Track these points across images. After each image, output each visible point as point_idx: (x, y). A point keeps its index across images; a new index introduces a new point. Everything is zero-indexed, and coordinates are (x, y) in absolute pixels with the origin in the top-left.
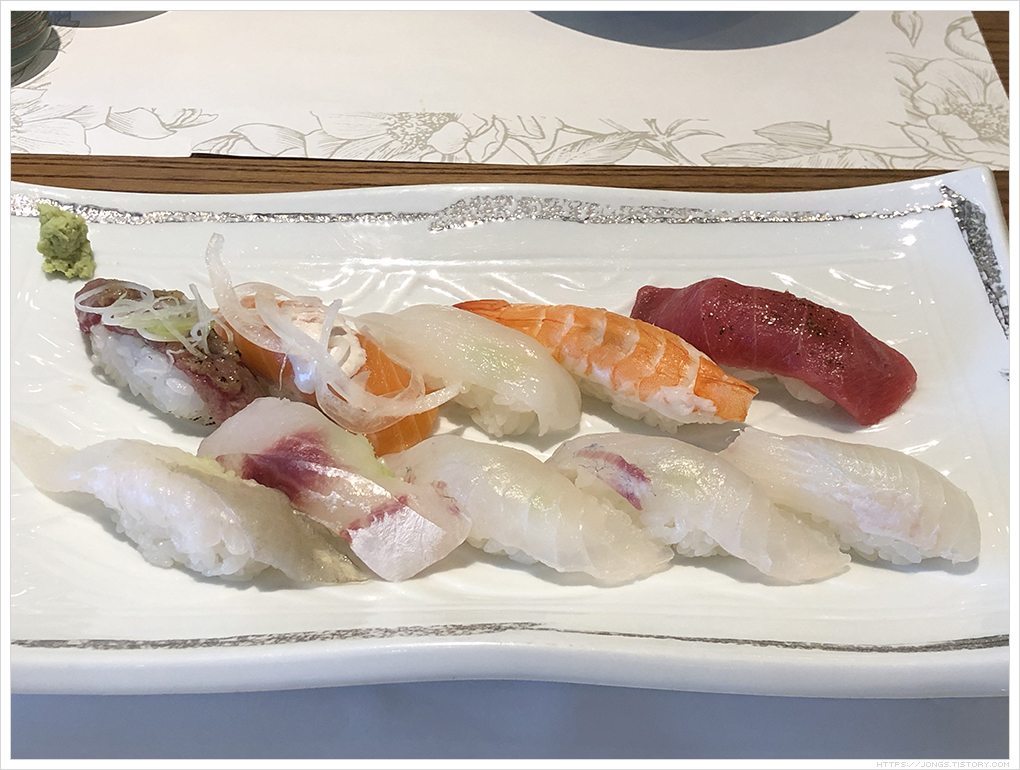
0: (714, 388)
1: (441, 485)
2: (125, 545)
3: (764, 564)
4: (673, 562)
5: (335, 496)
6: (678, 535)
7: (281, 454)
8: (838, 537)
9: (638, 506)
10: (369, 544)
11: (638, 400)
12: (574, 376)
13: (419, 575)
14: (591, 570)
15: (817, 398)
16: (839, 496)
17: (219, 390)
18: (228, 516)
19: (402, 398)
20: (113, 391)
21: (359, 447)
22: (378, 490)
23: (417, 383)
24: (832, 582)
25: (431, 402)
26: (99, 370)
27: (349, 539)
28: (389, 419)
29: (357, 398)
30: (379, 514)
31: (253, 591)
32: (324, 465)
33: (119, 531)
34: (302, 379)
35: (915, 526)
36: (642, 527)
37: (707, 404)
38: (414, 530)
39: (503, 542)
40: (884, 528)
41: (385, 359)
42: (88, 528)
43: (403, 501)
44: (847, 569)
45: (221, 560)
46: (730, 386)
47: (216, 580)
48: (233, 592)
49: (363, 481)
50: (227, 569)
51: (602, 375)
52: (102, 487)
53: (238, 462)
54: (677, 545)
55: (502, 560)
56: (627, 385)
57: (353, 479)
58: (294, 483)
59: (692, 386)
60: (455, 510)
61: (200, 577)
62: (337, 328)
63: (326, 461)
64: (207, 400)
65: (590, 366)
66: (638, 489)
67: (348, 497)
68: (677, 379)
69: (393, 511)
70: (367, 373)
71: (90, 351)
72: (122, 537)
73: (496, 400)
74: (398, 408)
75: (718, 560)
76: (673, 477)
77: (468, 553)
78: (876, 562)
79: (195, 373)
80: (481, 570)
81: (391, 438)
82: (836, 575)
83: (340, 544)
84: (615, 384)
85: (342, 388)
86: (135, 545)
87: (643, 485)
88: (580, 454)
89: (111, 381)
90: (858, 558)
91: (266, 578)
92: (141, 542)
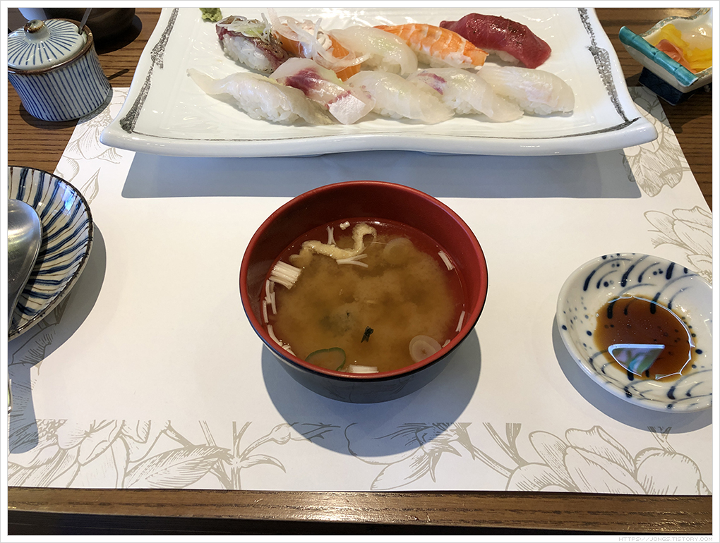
0: (471, 53)
1: (364, 87)
2: (242, 113)
3: (490, 113)
4: (454, 117)
5: (322, 90)
6: (456, 105)
7: (301, 76)
8: (519, 105)
9: (442, 93)
10: (336, 109)
11: (440, 59)
12: (414, 51)
13: (355, 123)
14: (422, 118)
16: (521, 87)
17: (275, 56)
18: (282, 96)
19: (346, 59)
20: (233, 62)
21: (332, 74)
22: (339, 88)
23: (352, 53)
24: (517, 122)
25: (357, 61)
26: (227, 55)
28: (342, 68)
29: (328, 57)
30: (340, 97)
31: (293, 127)
32: (318, 79)
33: (240, 107)
34: (306, 53)
35: (550, 97)
36: (443, 102)
37: (468, 59)
38: (353, 104)
39: (388, 109)
40: (537, 99)
41: (339, 45)
42: (227, 109)
43: (349, 92)
44: (522, 117)
45: (280, 115)
47: (278, 123)
48: (285, 127)
49: (333, 85)
50: (282, 118)
51: (426, 50)
52: (233, 89)
53: (284, 81)
54: (456, 109)
55: (388, 117)
56: (436, 53)
57: (329, 84)
58: (306, 87)
59: (463, 51)
60: (370, 97)
61: (271, 122)
62: (320, 32)
63: (318, 78)
64: (270, 60)
65: (422, 46)
66: (441, 86)
67: (328, 91)
68: (457, 48)
69: (345, 96)
70: (332, 49)
71: (223, 48)
72: (241, 110)
73: (384, 60)
74: (344, 63)
75: (473, 115)
76: (456, 81)
77: (373, 115)
78: (534, 115)
79: (265, 49)
80: (379, 120)
81: (344, 74)
82: (518, 119)
84: (432, 53)
85: (323, 53)
86: (246, 113)
87: (444, 84)
89: (232, 59)
90: (526, 114)
91: (298, 122)
92: (249, 110)
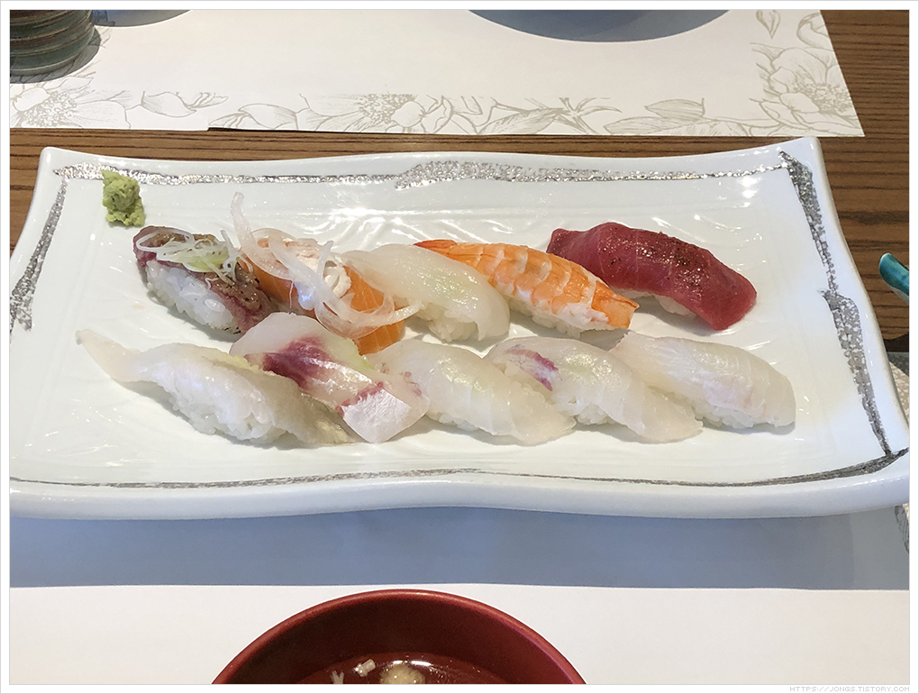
0: (606, 304)
1: (408, 374)
2: (179, 419)
3: (639, 427)
4: (575, 428)
5: (332, 382)
6: (579, 408)
7: (292, 353)
8: (694, 409)
9: (550, 388)
10: (357, 416)
11: (551, 313)
12: (505, 297)
13: (392, 439)
14: (515, 434)
15: (683, 310)
16: (694, 379)
17: (244, 307)
18: (256, 395)
19: (377, 314)
20: (164, 309)
21: (348, 348)
22: (362, 378)
23: (388, 303)
24: (690, 440)
25: (399, 316)
26: (152, 294)
27: (341, 414)
28: (369, 328)
29: (345, 312)
30: (364, 395)
31: (274, 450)
32: (323, 360)
33: (175, 408)
34: (304, 299)
36: (553, 403)
37: (601, 315)
38: (389, 406)
39: (452, 415)
40: (726, 402)
41: (366, 285)
42: (152, 407)
43: (380, 385)
44: (701, 431)
45: (250, 427)
46: (618, 301)
47: (247, 442)
48: (260, 450)
50: (255, 434)
51: (525, 295)
52: (163, 376)
53: (260, 360)
54: (578, 416)
55: (452, 428)
56: (542, 302)
57: (344, 370)
58: (300, 373)
59: (590, 302)
60: (418, 392)
61: (235, 440)
62: (329, 262)
64: (235, 315)
65: (516, 288)
66: (550, 375)
67: (341, 382)
68: (579, 297)
69: (373, 393)
70: (352, 295)
71: (145, 280)
72: (178, 413)
74: (375, 320)
75: (607, 426)
76: (572, 367)
77: (428, 423)
78: (721, 426)
79: (227, 295)
80: (437, 435)
81: (370, 342)
82: (692, 436)
83: (336, 417)
84: (534, 301)
85: (334, 306)
86: (187, 419)
87: (553, 373)
88: (508, 352)
89: (162, 302)
90: (708, 424)
91: (284, 440)
92: (192, 416)
